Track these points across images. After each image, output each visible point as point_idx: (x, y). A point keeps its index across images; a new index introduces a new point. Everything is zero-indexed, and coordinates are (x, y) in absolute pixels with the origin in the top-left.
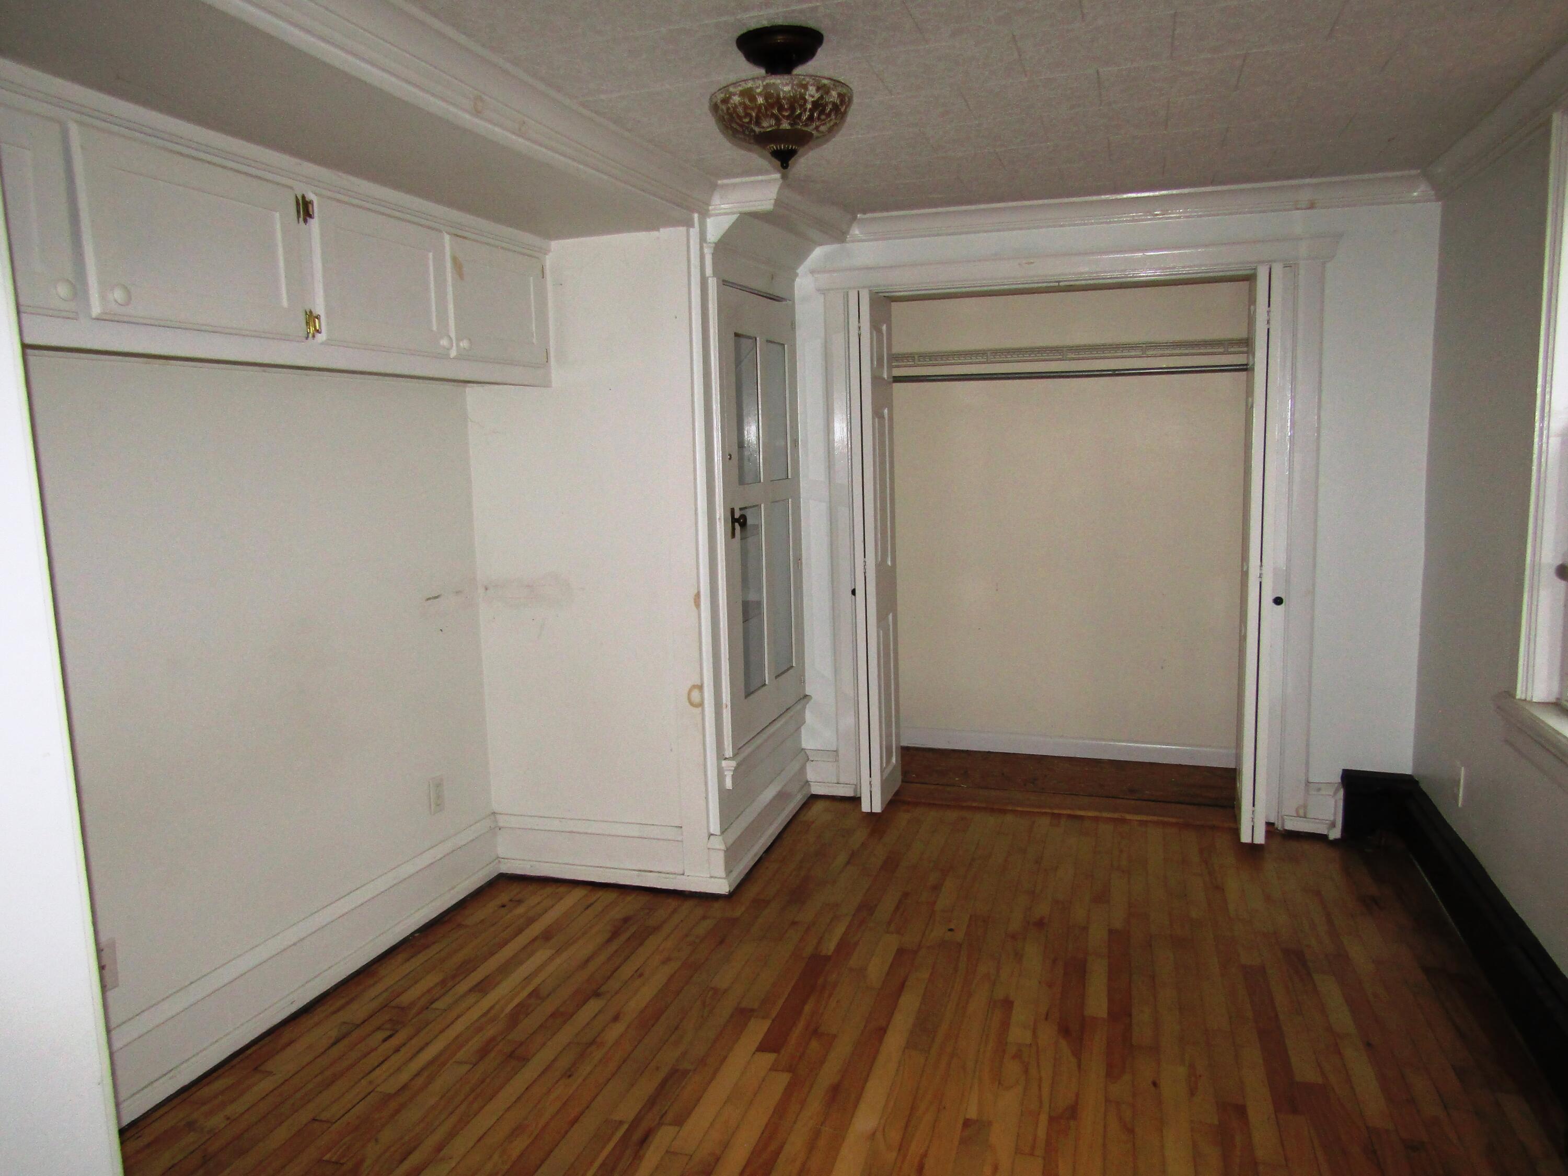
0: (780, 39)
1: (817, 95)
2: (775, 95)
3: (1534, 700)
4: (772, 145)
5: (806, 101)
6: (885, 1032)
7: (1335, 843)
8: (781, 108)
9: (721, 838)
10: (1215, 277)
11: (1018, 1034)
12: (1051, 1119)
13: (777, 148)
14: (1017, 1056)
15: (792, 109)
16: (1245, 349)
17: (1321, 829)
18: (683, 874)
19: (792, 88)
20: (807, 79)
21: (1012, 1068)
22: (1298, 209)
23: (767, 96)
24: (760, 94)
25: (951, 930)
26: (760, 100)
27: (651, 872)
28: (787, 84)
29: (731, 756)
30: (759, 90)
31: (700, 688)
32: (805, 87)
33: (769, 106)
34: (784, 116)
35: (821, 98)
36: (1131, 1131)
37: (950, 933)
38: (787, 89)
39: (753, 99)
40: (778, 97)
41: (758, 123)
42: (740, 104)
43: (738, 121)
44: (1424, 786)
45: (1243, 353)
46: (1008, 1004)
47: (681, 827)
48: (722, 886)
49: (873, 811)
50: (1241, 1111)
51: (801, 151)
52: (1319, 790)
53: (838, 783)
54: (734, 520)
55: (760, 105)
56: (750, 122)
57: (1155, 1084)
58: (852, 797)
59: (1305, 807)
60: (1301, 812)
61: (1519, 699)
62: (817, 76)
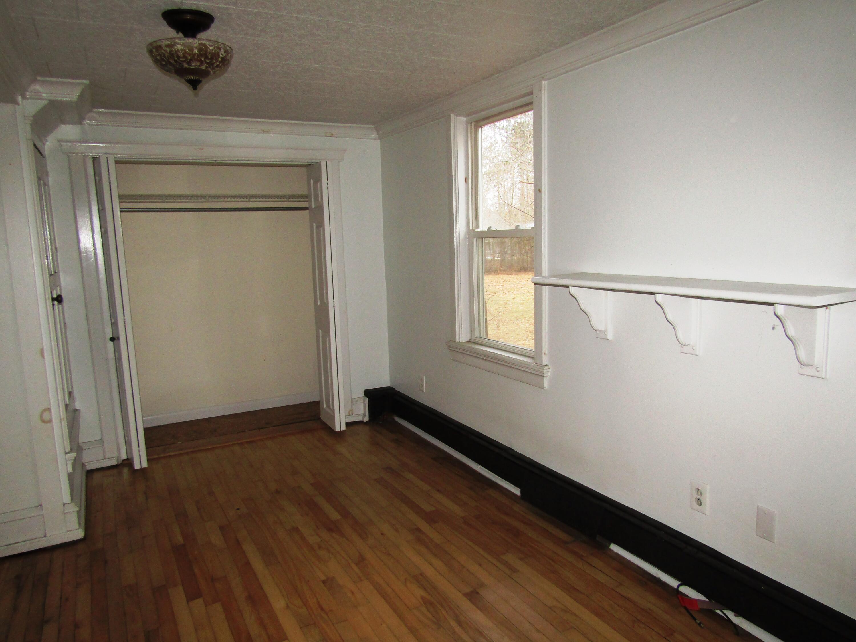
0: (188, 17)
1: (224, 55)
2: (205, 50)
3: (463, 341)
4: (191, 76)
5: (219, 56)
6: (249, 564)
7: (366, 423)
8: (206, 58)
9: (73, 504)
10: (271, 164)
11: (313, 540)
12: (356, 564)
13: (193, 78)
14: (320, 547)
15: (212, 59)
16: (307, 200)
17: (360, 419)
18: (45, 536)
19: (214, 48)
20: (222, 45)
21: (322, 553)
22: (326, 136)
23: (200, 50)
24: (196, 47)
25: (238, 509)
26: (196, 51)
27: (17, 543)
28: (211, 46)
29: (70, 451)
30: (196, 45)
31: (49, 410)
32: (220, 49)
33: (200, 55)
34: (206, 62)
35: (225, 56)
36: (390, 554)
37: (239, 511)
38: (211, 48)
39: (192, 50)
40: (206, 52)
41: (189, 63)
42: (182, 50)
43: (176, 59)
44: (398, 389)
45: (307, 201)
46: (296, 530)
47: (41, 506)
48: (80, 534)
49: (142, 467)
50: (418, 530)
51: (204, 81)
52: (357, 401)
53: (105, 459)
54: (53, 299)
55: (195, 53)
56: (184, 61)
57: (382, 534)
58: (117, 465)
59: (352, 410)
60: (351, 414)
61: (457, 342)
62: (226, 45)
